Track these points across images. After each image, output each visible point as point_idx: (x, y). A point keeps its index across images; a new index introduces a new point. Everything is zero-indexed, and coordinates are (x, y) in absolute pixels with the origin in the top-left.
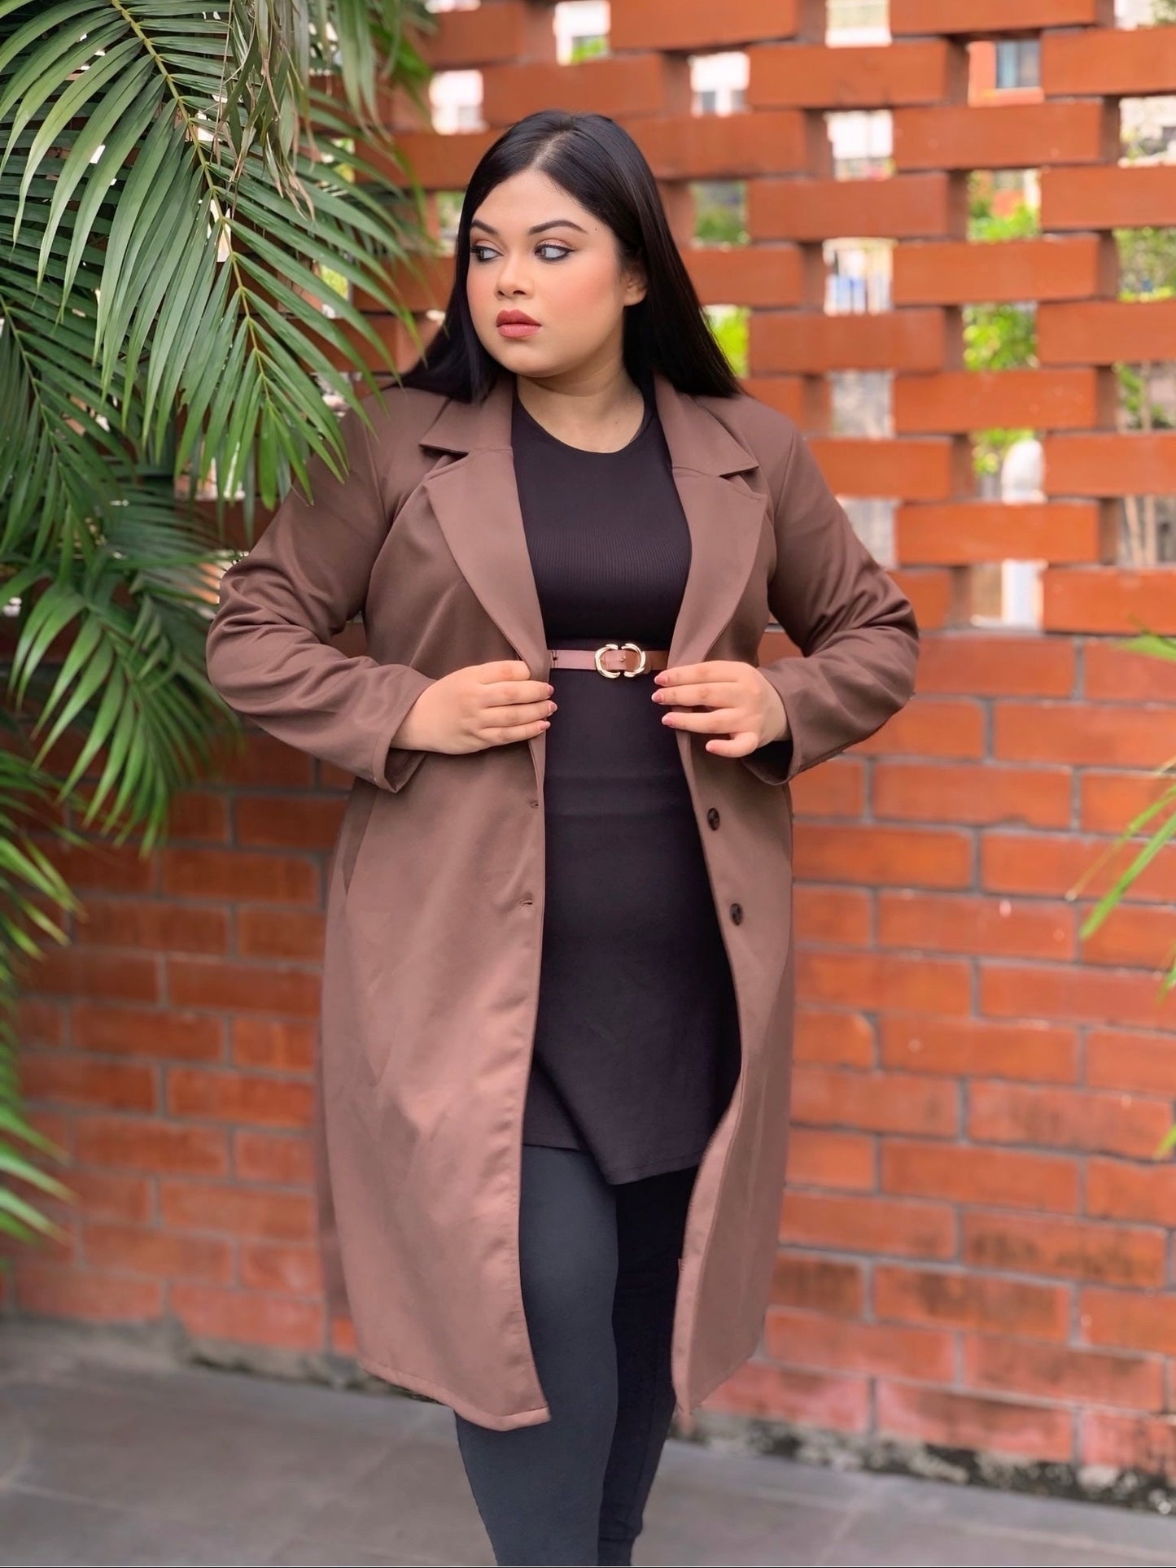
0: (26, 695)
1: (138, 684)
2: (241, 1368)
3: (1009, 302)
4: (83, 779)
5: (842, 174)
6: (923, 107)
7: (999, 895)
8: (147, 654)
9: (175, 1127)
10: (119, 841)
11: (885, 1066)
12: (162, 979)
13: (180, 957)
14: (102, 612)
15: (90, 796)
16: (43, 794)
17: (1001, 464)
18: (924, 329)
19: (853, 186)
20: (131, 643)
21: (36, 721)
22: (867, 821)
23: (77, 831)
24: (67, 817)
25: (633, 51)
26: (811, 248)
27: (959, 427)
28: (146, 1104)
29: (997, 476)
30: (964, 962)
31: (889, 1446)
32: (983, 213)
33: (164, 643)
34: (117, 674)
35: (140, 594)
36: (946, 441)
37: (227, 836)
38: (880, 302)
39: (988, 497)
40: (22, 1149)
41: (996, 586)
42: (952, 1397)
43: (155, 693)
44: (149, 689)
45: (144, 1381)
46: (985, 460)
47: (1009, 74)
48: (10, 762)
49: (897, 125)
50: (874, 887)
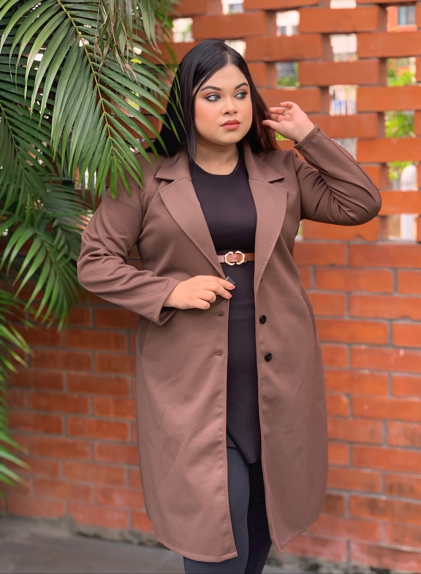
0: (11, 268)
1: (56, 263)
2: (96, 537)
3: (402, 110)
4: (34, 301)
5: (337, 60)
6: (369, 33)
7: (399, 347)
8: (59, 251)
9: (70, 440)
10: (49, 326)
11: (354, 416)
12: (65, 381)
13: (72, 372)
14: (42, 235)
15: (37, 308)
16: (17, 307)
17: (400, 176)
18: (369, 121)
19: (342, 64)
20: (53, 247)
21: (15, 278)
22: (347, 318)
23: (31, 321)
24: (27, 316)
25: (253, 10)
26: (324, 89)
27: (383, 160)
28: (59, 431)
29: (399, 180)
30: (385, 374)
31: (355, 567)
32: (393, 75)
33: (66, 247)
34: (48, 260)
35: (57, 227)
36: (378, 166)
37: (91, 325)
38: (352, 111)
39: (395, 188)
40: (9, 449)
41: (398, 224)
42: (380, 548)
43: (63, 267)
44: (61, 266)
45: (58, 541)
46: (393, 174)
47: (403, 18)
48: (5, 294)
49: (359, 40)
50: (349, 344)
